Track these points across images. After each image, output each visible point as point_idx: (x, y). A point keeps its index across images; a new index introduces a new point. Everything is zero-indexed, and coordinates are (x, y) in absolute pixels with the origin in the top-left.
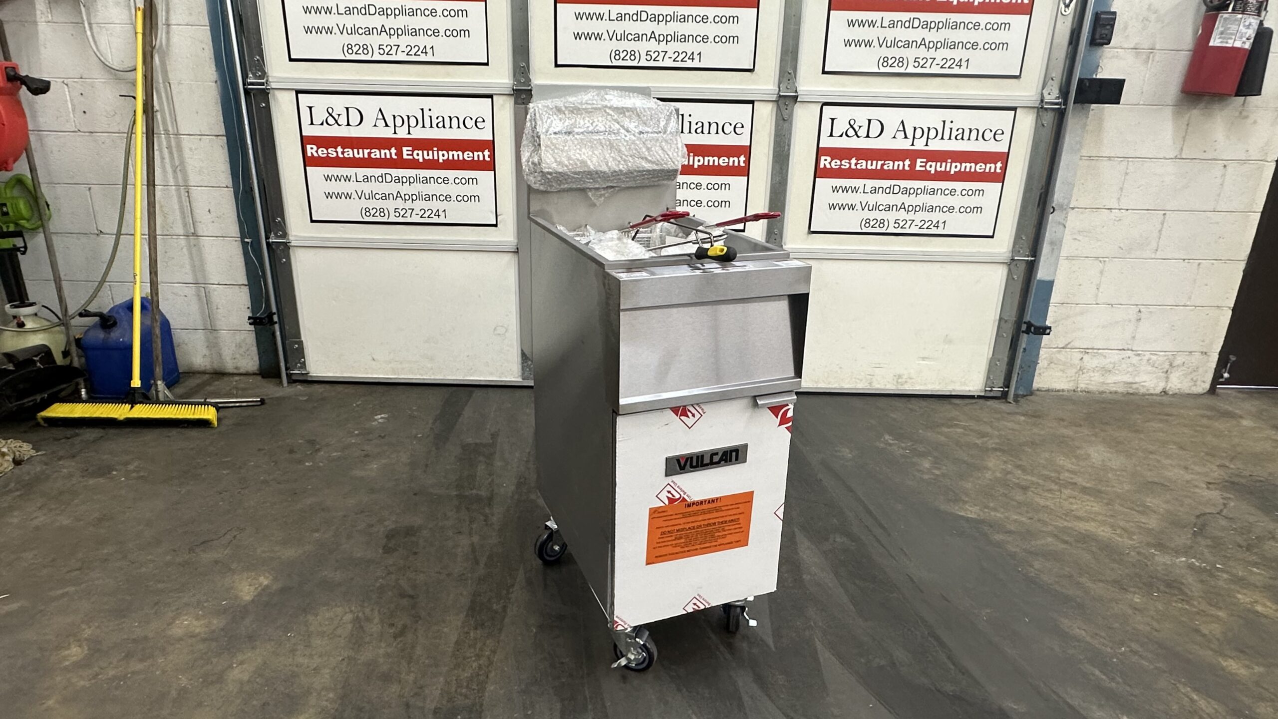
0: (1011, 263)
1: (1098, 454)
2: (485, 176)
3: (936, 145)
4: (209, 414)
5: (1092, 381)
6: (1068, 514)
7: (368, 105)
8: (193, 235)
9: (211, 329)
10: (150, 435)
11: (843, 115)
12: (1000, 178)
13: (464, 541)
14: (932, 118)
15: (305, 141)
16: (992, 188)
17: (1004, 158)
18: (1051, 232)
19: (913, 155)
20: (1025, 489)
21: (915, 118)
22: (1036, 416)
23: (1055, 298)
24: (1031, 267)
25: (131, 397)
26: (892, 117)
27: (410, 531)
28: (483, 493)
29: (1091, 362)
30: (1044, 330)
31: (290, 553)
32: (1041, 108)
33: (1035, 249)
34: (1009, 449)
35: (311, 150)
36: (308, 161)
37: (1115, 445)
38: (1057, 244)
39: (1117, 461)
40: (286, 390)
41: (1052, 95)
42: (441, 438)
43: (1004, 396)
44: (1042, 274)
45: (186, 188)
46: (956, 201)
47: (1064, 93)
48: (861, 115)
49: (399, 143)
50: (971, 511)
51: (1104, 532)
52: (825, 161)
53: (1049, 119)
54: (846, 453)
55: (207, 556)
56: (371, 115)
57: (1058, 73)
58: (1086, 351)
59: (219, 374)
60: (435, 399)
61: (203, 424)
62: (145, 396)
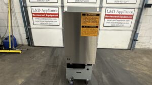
0: (133, 31)
1: (145, 59)
2: (57, 19)
3: (123, 14)
4: (20, 52)
5: (143, 47)
6: (143, 70)
7: (41, 8)
8: (18, 26)
9: (21, 39)
10: (12, 55)
11: (109, 9)
12: (132, 19)
13: (53, 73)
14: (122, 10)
15: (32, 14)
16: (131, 20)
17: (133, 16)
18: (139, 26)
19: (119, 15)
20: (135, 65)
21: (120, 10)
22: (135, 53)
23: (139, 36)
24: (136, 31)
25: (9, 49)
26: (116, 10)
27: (45, 72)
28: (56, 65)
29: (143, 44)
30: (137, 40)
31: (28, 75)
32: (139, 8)
33: (136, 29)
34: (132, 58)
35: (33, 15)
36: (33, 17)
37: (148, 57)
38: (140, 28)
39: (148, 60)
40: (31, 47)
41: (141, 6)
42: (51, 56)
43: (130, 49)
44: (137, 32)
45: (17, 20)
46: (125, 22)
47: (143, 6)
48: (112, 9)
49: (45, 14)
50: (128, 69)
51: (148, 73)
52: (106, 16)
53: (140, 10)
54: (108, 58)
55: (16, 76)
56: (41, 10)
57: (142, 3)
58: (143, 43)
59: (23, 45)
60: (51, 49)
61: (19, 53)
62: (11, 49)
